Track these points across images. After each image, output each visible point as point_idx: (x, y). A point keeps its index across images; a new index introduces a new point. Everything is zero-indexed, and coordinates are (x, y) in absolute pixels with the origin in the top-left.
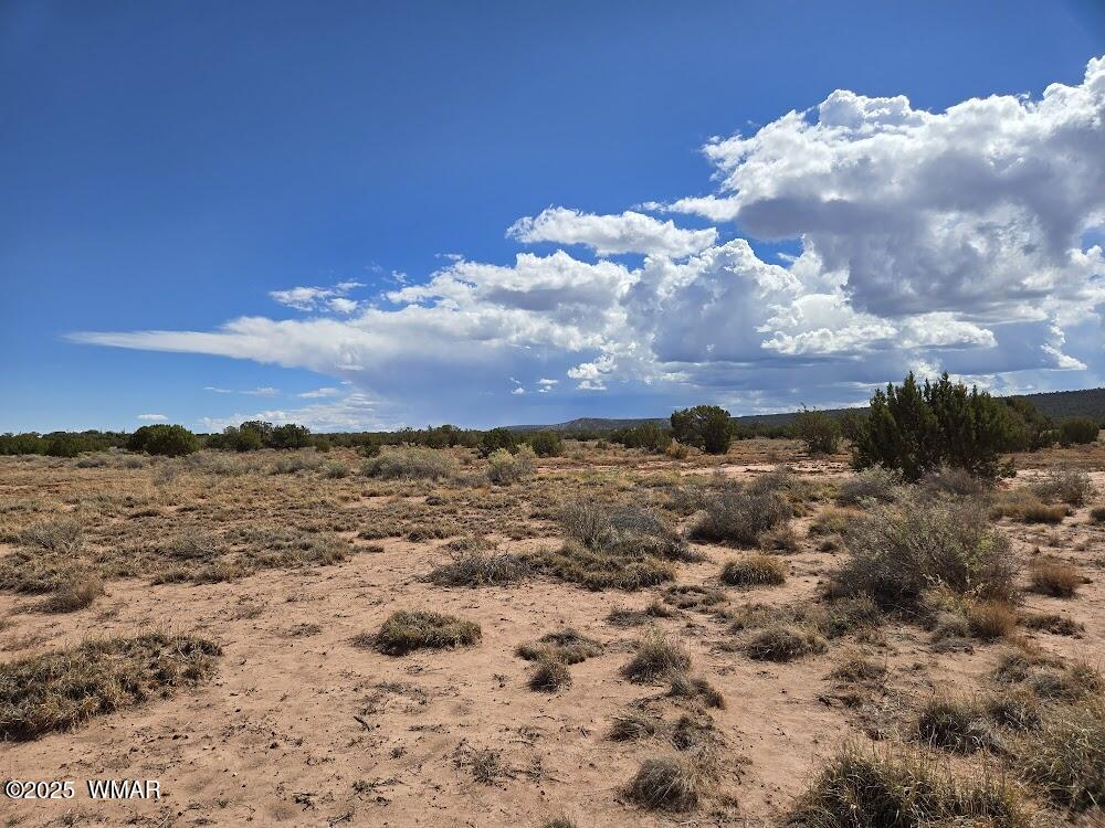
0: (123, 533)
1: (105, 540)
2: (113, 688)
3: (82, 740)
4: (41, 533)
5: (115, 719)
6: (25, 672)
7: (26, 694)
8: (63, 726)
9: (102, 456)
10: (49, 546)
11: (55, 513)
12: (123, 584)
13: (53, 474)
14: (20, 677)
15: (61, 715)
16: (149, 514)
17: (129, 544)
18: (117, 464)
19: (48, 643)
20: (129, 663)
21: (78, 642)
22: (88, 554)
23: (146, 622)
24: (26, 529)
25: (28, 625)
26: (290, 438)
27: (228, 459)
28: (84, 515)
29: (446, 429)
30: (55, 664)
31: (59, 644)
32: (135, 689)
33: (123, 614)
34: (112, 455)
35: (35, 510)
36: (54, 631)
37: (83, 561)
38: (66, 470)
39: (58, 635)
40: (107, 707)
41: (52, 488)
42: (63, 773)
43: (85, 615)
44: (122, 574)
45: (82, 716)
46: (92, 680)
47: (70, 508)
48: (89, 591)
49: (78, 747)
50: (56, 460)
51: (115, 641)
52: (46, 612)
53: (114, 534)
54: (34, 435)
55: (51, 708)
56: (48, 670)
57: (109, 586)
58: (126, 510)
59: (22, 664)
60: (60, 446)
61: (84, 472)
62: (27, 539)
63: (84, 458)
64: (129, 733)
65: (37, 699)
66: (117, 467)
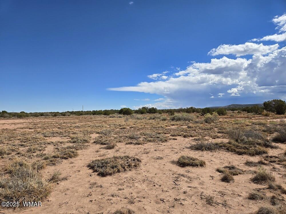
0: (119, 132)
1: (116, 134)
2: (120, 167)
3: (114, 178)
4: (104, 132)
5: (120, 174)
6: (103, 162)
7: (103, 166)
8: (110, 174)
9: (114, 115)
10: (106, 135)
11: (106, 128)
12: (120, 144)
13: (105, 119)
14: (102, 163)
15: (110, 172)
16: (124, 128)
17: (121, 135)
18: (117, 117)
19: (107, 156)
20: (122, 162)
21: (112, 156)
22: (113, 137)
23: (125, 153)
24: (101, 131)
25: (103, 151)
26: (153, 111)
27: (139, 116)
28: (112, 128)
29: (192, 108)
30: (109, 160)
31: (109, 156)
32: (124, 168)
33: (120, 151)
34: (116, 115)
35: (103, 127)
36: (108, 153)
37: (112, 138)
38: (107, 118)
39: (108, 154)
40: (119, 171)
41: (105, 122)
42: (111, 185)
43: (113, 150)
44: (120, 142)
45: (114, 172)
46: (116, 165)
47: (109, 126)
48: (114, 145)
49: (114, 179)
50: (105, 116)
51: (119, 157)
52: (106, 149)
53: (117, 132)
54: (101, 111)
55: (108, 170)
56: (107, 162)
57: (117, 144)
58: (119, 127)
59: (102, 160)
60: (106, 113)
61: (111, 119)
62: (102, 133)
63: (111, 115)
64: (123, 178)
65: (105, 168)
66: (117, 118)
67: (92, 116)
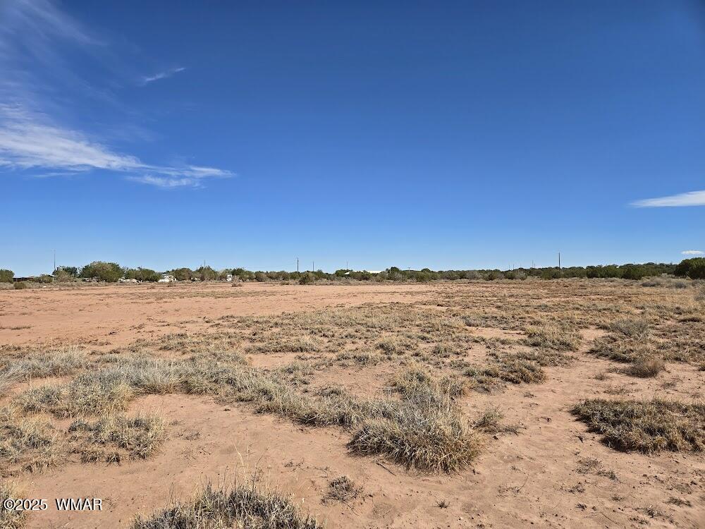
0: (675, 331)
1: (664, 335)
2: (677, 436)
3: (656, 463)
4: (622, 326)
5: (679, 456)
6: (618, 409)
7: (620, 422)
8: (643, 450)
9: (658, 279)
10: (628, 334)
11: (629, 314)
12: (678, 366)
13: (627, 290)
14: (616, 411)
15: (642, 442)
16: (693, 320)
17: (681, 339)
18: (668, 285)
19: (631, 394)
20: (686, 421)
21: (650, 399)
22: (653, 342)
23: (696, 396)
24: (614, 322)
25: (618, 381)
28: (649, 317)
30: (637, 409)
31: (638, 397)
32: (692, 440)
33: (679, 386)
34: (664, 278)
35: (618, 311)
36: (634, 387)
37: (649, 345)
38: (634, 288)
39: (637, 390)
40: (672, 446)
41: (627, 299)
42: (645, 480)
43: (653, 381)
44: (677, 359)
45: (655, 447)
46: (661, 426)
47: (639, 311)
48: (655, 367)
49: (653, 467)
50: (628, 282)
51: (675, 403)
52: (628, 375)
53: (669, 331)
54: (615, 266)
55: (634, 435)
56: (633, 411)
57: (668, 366)
58: (677, 316)
59: (617, 403)
60: (630, 273)
61: (646, 290)
62: (614, 328)
63: (645, 280)
64: (689, 470)
65: (626, 428)
66: (669, 287)
67: (586, 281)
